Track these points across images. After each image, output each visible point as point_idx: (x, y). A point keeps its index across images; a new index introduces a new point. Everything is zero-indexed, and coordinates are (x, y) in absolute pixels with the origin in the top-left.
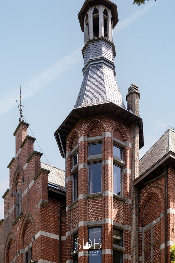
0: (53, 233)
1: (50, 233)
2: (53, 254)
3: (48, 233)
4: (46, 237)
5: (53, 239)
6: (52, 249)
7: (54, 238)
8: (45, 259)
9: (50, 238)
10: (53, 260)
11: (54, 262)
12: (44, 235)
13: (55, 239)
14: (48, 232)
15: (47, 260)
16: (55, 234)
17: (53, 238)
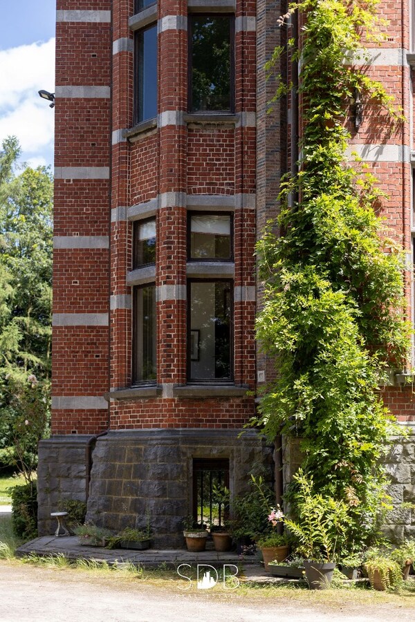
0: (95, 9)
1: (83, 11)
2: (94, 64)
3: (78, 11)
4: (73, 23)
5: (95, 24)
6: (91, 52)
7: (98, 21)
8: (68, 84)
9: (84, 23)
10: (94, 80)
11: (96, 84)
12: (65, 20)
13: (100, 24)
14: (78, 8)
15: (73, 84)
16: (101, 9)
17: (93, 21)
